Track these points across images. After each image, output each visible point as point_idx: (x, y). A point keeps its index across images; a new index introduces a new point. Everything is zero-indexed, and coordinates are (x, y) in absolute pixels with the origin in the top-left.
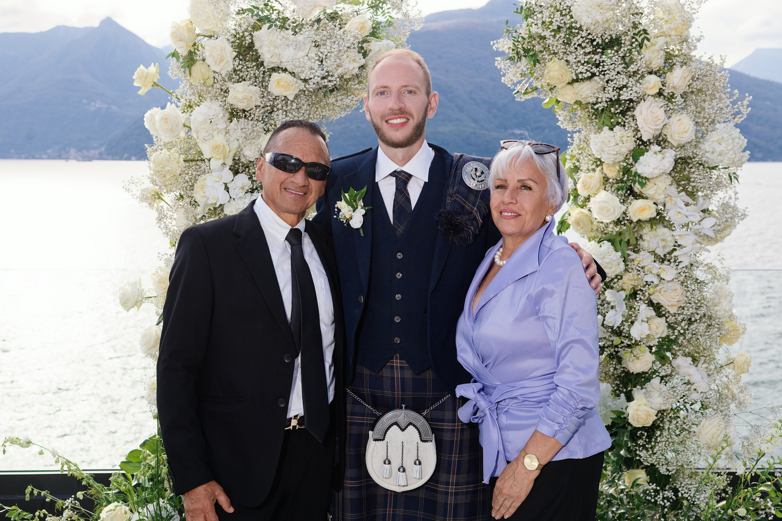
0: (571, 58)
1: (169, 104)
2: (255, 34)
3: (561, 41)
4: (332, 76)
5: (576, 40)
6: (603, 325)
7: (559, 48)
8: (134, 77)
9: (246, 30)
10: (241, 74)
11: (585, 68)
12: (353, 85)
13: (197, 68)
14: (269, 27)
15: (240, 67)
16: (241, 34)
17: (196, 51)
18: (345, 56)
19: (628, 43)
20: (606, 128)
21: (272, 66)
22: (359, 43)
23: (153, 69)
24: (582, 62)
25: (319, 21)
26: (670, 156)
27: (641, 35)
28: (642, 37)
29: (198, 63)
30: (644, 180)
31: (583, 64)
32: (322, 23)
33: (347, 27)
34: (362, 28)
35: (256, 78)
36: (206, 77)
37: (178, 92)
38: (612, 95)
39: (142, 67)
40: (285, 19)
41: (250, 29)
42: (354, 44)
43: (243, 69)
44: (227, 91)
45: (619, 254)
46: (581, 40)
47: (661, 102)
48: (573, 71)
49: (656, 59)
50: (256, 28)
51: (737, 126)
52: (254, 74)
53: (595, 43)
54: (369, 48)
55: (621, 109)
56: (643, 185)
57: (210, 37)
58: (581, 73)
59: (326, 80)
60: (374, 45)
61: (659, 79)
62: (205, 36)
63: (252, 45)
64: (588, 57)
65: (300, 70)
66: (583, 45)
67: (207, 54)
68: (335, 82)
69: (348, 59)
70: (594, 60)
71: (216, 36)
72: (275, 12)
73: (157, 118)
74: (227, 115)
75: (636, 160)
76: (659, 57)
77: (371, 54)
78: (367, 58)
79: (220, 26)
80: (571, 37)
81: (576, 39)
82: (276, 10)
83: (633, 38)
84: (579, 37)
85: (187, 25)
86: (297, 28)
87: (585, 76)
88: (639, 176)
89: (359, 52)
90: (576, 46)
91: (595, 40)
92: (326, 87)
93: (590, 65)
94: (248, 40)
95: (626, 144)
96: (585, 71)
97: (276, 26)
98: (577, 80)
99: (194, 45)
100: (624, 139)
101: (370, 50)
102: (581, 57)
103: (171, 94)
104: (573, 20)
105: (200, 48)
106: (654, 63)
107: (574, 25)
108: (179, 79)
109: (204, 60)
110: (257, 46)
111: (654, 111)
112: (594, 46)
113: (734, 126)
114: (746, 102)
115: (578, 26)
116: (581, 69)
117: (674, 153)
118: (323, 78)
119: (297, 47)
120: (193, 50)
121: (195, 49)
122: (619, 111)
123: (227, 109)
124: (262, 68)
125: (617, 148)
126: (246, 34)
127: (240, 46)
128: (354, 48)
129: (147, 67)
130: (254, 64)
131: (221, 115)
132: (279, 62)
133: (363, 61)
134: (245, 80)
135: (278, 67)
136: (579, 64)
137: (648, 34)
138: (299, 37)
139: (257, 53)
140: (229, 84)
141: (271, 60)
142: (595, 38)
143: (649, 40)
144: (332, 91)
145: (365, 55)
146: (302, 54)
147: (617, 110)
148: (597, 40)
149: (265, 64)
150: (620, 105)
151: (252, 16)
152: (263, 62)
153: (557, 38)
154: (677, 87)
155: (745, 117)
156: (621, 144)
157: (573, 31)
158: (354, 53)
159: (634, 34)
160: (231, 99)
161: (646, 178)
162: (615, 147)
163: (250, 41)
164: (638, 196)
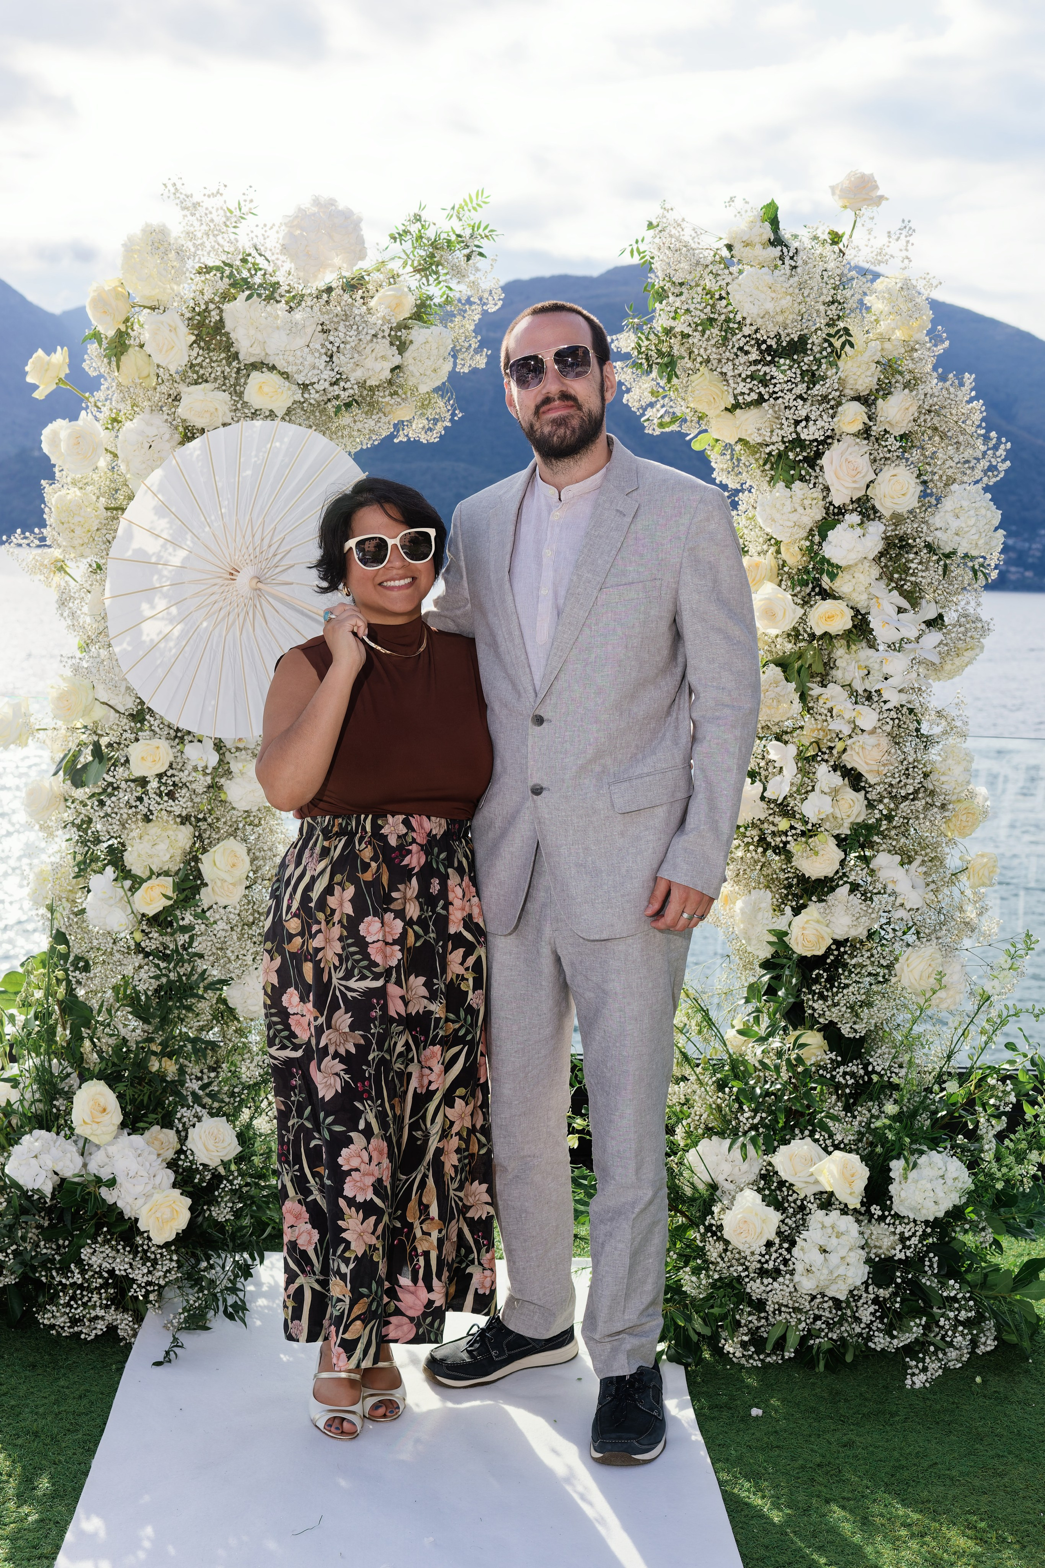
0: (728, 368)
1: (83, 413)
2: (226, 307)
3: (713, 342)
4: (347, 380)
5: (738, 340)
6: (763, 798)
7: (709, 352)
8: (27, 369)
9: (212, 301)
10: (201, 372)
11: (749, 386)
12: (383, 398)
13: (131, 359)
14: (249, 297)
15: (199, 360)
16: (203, 307)
17: (129, 331)
18: (368, 350)
19: (816, 349)
20: (781, 485)
21: (252, 360)
22: (391, 329)
23: (60, 356)
24: (743, 376)
25: (329, 290)
26: (876, 531)
27: (841, 336)
28: (843, 339)
29: (131, 350)
30: (834, 570)
31: (744, 380)
32: (333, 294)
33: (372, 303)
34: (398, 305)
35: (225, 378)
36: (145, 374)
37: (100, 395)
38: (788, 432)
39: (40, 352)
40: (276, 286)
41: (217, 299)
42: (383, 331)
43: (204, 364)
44: (177, 399)
45: (793, 685)
46: (744, 340)
47: (864, 446)
48: (731, 390)
49: (863, 376)
50: (226, 297)
51: (987, 489)
52: (223, 372)
53: (764, 347)
54: (410, 337)
55: (805, 454)
56: (833, 576)
57: (153, 309)
58: (743, 394)
59: (336, 387)
60: (418, 334)
61: (863, 409)
62: (145, 307)
63: (221, 323)
64: (753, 368)
65: (295, 368)
66: (746, 348)
67: (146, 337)
68: (351, 392)
69: (374, 354)
70: (761, 373)
71: (162, 308)
72: (260, 273)
73: (63, 435)
74: (178, 437)
75: (824, 537)
76: (869, 373)
77: (412, 348)
78: (406, 354)
79: (169, 291)
80: (729, 336)
81: (734, 339)
82: (260, 269)
83: (826, 340)
84: (739, 336)
85: (115, 289)
86: (296, 301)
87: (749, 399)
88: (828, 561)
89: (392, 344)
90: (735, 350)
91: (764, 342)
92: (337, 397)
93: (755, 382)
94: (215, 316)
95: (808, 511)
96: (747, 392)
97: (259, 295)
98: (737, 406)
99: (127, 320)
100: (807, 502)
101: (411, 342)
102: (741, 368)
103: (87, 399)
104: (730, 308)
105: (136, 327)
106: (860, 382)
107: (732, 316)
108: (101, 376)
109: (142, 346)
110: (229, 326)
111: (851, 458)
112: (761, 352)
113: (983, 489)
114: (1001, 452)
115: (739, 318)
116: (742, 387)
117: (882, 528)
118: (332, 384)
119: (293, 329)
120: (123, 329)
121: (127, 327)
122: (800, 457)
123: (176, 428)
124: (234, 364)
125: (794, 517)
126: (212, 306)
127: (200, 325)
128: (384, 337)
129: (49, 351)
130: (223, 355)
131: (167, 436)
132: (263, 354)
133: (397, 360)
134: (206, 381)
135: (262, 363)
136: (739, 380)
137: (850, 336)
138: (298, 315)
139: (229, 338)
140: (183, 388)
141: (250, 350)
142: (765, 337)
143: (852, 345)
144: (348, 405)
145: (402, 347)
146: (301, 342)
147: (798, 455)
148: (769, 342)
149: (241, 357)
150: (803, 449)
151: (222, 278)
152: (237, 353)
153: (706, 336)
154: (894, 422)
155: (1002, 475)
156: (800, 510)
157: (731, 325)
158: (383, 346)
159: (829, 335)
160: (182, 411)
161: (838, 567)
162: (791, 515)
163: (218, 318)
164: (826, 595)
